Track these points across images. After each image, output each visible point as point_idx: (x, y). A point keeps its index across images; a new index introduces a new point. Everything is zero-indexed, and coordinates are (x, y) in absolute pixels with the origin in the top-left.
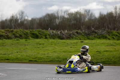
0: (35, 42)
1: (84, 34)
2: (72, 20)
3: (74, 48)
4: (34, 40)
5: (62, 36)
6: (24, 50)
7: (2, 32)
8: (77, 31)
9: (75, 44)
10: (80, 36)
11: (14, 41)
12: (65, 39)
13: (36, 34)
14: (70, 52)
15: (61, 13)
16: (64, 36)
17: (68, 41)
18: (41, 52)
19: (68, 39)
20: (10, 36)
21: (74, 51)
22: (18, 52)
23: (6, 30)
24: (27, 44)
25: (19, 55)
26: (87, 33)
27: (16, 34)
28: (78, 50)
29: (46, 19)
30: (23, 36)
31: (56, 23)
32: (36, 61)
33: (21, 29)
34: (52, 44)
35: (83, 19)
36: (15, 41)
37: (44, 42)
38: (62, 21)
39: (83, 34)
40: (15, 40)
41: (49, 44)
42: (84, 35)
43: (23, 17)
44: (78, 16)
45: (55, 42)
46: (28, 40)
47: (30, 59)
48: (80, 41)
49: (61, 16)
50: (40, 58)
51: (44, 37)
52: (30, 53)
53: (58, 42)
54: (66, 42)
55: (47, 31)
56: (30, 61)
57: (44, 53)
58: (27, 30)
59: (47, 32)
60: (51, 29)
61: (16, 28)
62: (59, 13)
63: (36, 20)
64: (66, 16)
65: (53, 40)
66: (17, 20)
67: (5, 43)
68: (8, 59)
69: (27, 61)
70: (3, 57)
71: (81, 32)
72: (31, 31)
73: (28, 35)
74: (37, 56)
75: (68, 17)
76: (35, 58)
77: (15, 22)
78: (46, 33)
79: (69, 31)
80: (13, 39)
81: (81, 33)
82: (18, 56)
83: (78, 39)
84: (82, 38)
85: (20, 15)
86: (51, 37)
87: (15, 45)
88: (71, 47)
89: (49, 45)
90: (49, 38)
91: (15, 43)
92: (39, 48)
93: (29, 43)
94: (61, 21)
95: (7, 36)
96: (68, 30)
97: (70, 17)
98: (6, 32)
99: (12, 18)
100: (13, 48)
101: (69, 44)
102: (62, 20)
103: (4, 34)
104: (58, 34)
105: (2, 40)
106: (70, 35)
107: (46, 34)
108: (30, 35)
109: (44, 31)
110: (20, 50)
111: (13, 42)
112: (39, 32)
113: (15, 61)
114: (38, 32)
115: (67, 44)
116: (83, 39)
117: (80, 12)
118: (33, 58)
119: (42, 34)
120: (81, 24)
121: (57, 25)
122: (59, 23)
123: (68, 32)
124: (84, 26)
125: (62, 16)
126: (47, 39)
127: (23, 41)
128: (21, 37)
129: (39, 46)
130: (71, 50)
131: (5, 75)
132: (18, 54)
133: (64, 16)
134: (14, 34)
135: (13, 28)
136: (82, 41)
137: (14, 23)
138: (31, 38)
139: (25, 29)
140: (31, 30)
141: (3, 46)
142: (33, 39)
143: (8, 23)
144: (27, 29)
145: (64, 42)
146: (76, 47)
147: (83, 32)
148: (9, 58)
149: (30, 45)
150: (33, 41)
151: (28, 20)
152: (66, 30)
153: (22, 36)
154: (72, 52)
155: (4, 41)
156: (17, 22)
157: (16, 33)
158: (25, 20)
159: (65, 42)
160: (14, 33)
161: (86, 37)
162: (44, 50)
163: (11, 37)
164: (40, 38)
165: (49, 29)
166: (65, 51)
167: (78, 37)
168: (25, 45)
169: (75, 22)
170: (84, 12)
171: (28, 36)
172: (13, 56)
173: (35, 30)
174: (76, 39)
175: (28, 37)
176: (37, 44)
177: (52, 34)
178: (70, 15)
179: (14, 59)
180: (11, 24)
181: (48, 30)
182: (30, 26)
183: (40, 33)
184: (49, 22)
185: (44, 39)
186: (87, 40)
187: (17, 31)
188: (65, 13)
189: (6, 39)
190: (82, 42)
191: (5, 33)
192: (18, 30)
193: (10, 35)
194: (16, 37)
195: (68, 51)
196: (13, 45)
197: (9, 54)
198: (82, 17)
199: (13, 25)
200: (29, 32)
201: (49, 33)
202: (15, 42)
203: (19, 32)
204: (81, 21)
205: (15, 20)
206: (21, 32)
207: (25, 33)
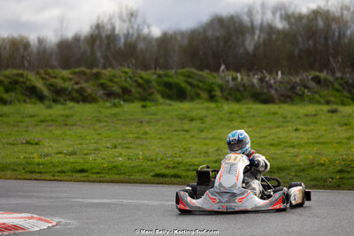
0: (176, 113)
1: (340, 84)
2: (300, 39)
3: (305, 131)
4: (170, 105)
5: (265, 90)
6: (137, 138)
7: (64, 79)
8: (317, 73)
9: (309, 120)
10: (326, 92)
11: (103, 109)
12: (277, 101)
13: (177, 85)
14: (293, 146)
15: (263, 13)
16: (273, 92)
17: (287, 109)
18: (195, 147)
19: (284, 102)
20: (89, 91)
21: (306, 143)
22: (116, 147)
23: (77, 70)
24: (147, 118)
25: (121, 155)
26: (351, 81)
27: (110, 84)
28: (318, 138)
29: (210, 33)
30: (133, 90)
31: (246, 49)
32: (179, 177)
33: (127, 70)
34: (232, 120)
35: (337, 34)
36: (107, 108)
37: (204, 113)
38: (264, 41)
39: (337, 86)
40: (108, 104)
41: (221, 119)
42: (340, 88)
43: (133, 27)
44: (321, 23)
45: (244, 111)
46: (148, 103)
47: (157, 171)
48: (326, 108)
49: (262, 24)
50: (190, 166)
51: (205, 95)
52: (157, 150)
53: (252, 113)
54: (280, 111)
55: (215, 75)
56: (157, 175)
57: (204, 149)
58: (148, 72)
59: (215, 77)
60: (228, 68)
61: (111, 66)
62: (254, 13)
63: (179, 38)
64: (280, 25)
65: (234, 106)
66: (112, 38)
67: (72, 116)
68: (82, 171)
69: (149, 177)
70: (66, 163)
71: (331, 78)
72: (160, 76)
73: (150, 88)
74: (180, 160)
75: (287, 26)
76: (174, 168)
77: (108, 45)
78: (213, 80)
79: (290, 74)
80: (101, 103)
81: (330, 82)
82: (116, 159)
83: (318, 102)
84: (335, 96)
85: (124, 21)
86: (229, 94)
87: (105, 121)
88: (297, 130)
89: (222, 123)
90: (223, 97)
91: (106, 117)
92: (187, 131)
93: (155, 114)
94: (261, 40)
95: (81, 91)
96: (287, 71)
97: (294, 27)
98: (76, 80)
99: (97, 32)
100: (99, 134)
101: (288, 119)
102: (266, 37)
103: (68, 85)
104: (253, 86)
105: (63, 104)
106: (293, 88)
107: (212, 84)
108: (158, 88)
109: (205, 74)
110: (124, 138)
111: (100, 112)
112: (189, 76)
113: (108, 177)
114: (184, 78)
115: (281, 119)
116: (338, 101)
117: (328, 12)
118: (168, 167)
119: (198, 86)
120: (332, 51)
121: (247, 53)
122: (256, 48)
123: (286, 78)
124: (340, 60)
125: (265, 24)
126: (216, 101)
127: (133, 108)
128: (126, 97)
129: (186, 127)
130: (297, 138)
131: (74, 223)
132: (116, 154)
133: (273, 25)
134: (103, 86)
135: (101, 65)
136: (334, 107)
137: (103, 49)
138: (161, 100)
139: (142, 69)
140: (161, 72)
141: (66, 125)
142: (168, 102)
143: (82, 50)
144: (145, 67)
145: (272, 110)
146: (312, 127)
147: (337, 79)
148: (85, 167)
149: (158, 121)
150: (167, 108)
151: (152, 38)
152: (280, 73)
153: (131, 91)
154: (300, 145)
155: (71, 108)
156: (112, 46)
157: (111, 80)
158: (140, 37)
159: (275, 113)
160: (102, 81)
161: (349, 95)
162: (204, 139)
163: (94, 95)
164: (192, 99)
165: (223, 67)
166: (276, 142)
167: (321, 96)
168: (141, 122)
169: (311, 43)
170: (339, 11)
171: (152, 90)
172: (99, 160)
173: (173, 71)
174: (312, 101)
175: (151, 94)
176: (182, 118)
177: (231, 84)
178: (293, 20)
179: (104, 168)
180: (93, 52)
181: (216, 69)
182: (156, 60)
183: (190, 80)
184: (222, 44)
185: (207, 100)
186: (349, 104)
187: (114, 76)
188: (274, 13)
189: (78, 102)
190: (333, 111)
191: (72, 83)
192: (117, 72)
193: (89, 87)
194: (110, 95)
195: (286, 142)
196: (99, 121)
197: (86, 154)
198: (334, 26)
199: (99, 54)
200: (154, 77)
201: (220, 82)
202: (109, 111)
203: (119, 80)
204: (330, 42)
205: (108, 37)
206: (128, 79)
207: (140, 81)
